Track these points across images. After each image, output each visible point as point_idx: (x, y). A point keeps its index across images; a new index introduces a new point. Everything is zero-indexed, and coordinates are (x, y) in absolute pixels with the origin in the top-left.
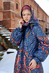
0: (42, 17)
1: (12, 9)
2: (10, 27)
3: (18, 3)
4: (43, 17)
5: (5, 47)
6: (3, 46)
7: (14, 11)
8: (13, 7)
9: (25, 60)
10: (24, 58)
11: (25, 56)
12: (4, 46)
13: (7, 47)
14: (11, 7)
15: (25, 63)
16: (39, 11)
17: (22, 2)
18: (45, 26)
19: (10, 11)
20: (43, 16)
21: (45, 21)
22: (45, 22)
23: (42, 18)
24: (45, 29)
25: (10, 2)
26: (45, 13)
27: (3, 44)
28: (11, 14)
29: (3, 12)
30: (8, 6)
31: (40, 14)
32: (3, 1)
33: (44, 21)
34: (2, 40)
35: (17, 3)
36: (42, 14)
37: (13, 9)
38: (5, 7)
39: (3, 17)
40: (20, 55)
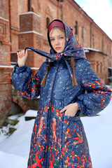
0: (101, 45)
1: (38, 29)
2: (33, 66)
3: (49, 17)
4: (103, 46)
5: (21, 106)
6: (17, 105)
7: (40, 32)
8: (39, 24)
9: (56, 127)
10: (52, 122)
11: (54, 120)
12: (19, 104)
13: (25, 107)
14: (34, 25)
15: (54, 132)
16: (95, 33)
17: (58, 14)
18: (107, 65)
19: (33, 33)
20: (103, 42)
21: (108, 54)
22: (106, 55)
23: (101, 47)
24: (106, 70)
25: (32, 15)
26: (107, 37)
27: (17, 100)
28: (35, 38)
29: (19, 35)
30: (29, 23)
31: (95, 39)
32: (19, 14)
33: (105, 53)
34: (15, 92)
35: (47, 16)
36: (101, 39)
37: (40, 28)
38: (22, 25)
39: (19, 46)
40: (45, 118)
